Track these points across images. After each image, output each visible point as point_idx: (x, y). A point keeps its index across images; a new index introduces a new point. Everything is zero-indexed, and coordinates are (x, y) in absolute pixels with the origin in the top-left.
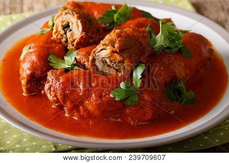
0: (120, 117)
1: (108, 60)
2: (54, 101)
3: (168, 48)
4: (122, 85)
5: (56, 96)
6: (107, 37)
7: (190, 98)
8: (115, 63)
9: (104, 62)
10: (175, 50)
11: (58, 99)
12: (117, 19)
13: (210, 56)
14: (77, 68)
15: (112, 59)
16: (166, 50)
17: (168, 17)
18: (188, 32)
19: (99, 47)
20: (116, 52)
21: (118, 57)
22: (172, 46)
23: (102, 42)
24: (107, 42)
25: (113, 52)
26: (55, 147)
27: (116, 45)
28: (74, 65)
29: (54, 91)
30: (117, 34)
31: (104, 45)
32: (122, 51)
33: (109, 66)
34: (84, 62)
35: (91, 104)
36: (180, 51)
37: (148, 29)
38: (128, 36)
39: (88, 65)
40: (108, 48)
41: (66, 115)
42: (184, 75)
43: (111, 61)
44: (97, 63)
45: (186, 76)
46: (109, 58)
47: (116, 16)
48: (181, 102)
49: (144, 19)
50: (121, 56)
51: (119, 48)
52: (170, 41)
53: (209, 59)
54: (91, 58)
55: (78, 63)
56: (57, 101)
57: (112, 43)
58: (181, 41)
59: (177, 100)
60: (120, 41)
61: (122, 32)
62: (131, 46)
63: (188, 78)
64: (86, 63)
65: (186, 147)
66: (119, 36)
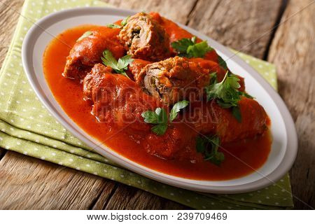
0: (140, 140)
1: (157, 81)
2: (87, 93)
3: (221, 100)
4: (158, 111)
5: (91, 89)
6: (169, 60)
7: (218, 159)
8: (162, 86)
9: (153, 82)
10: (227, 106)
11: (91, 93)
12: (191, 51)
13: (260, 132)
14: (125, 74)
15: (161, 81)
16: (218, 102)
17: (242, 76)
18: (252, 98)
19: (155, 65)
20: (168, 77)
21: (167, 82)
22: (226, 100)
23: (161, 62)
24: (165, 64)
25: (165, 75)
26: (66, 137)
27: (172, 71)
28: (124, 70)
29: (92, 84)
30: (179, 61)
31: (160, 64)
32: (174, 78)
33: (155, 86)
34: (135, 73)
35: (120, 113)
36: (231, 109)
37: (213, 74)
38: (188, 69)
39: (137, 76)
40: (163, 69)
41: (92, 113)
42: (224, 135)
43: (159, 83)
44: (146, 80)
45: (226, 136)
46: (159, 79)
47: (190, 47)
48: (207, 157)
49: (216, 64)
50: (171, 83)
51: (173, 74)
52: (227, 95)
53: (259, 135)
54: (142, 71)
55: (128, 71)
56: (90, 95)
57: (169, 67)
58: (237, 101)
59: (204, 154)
60: (177, 69)
61: (184, 62)
62: (186, 79)
63: (227, 140)
64: (136, 75)
65: (188, 201)
66: (179, 63)
